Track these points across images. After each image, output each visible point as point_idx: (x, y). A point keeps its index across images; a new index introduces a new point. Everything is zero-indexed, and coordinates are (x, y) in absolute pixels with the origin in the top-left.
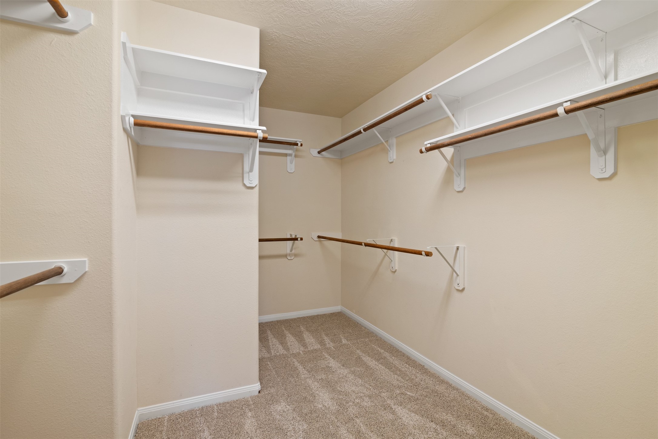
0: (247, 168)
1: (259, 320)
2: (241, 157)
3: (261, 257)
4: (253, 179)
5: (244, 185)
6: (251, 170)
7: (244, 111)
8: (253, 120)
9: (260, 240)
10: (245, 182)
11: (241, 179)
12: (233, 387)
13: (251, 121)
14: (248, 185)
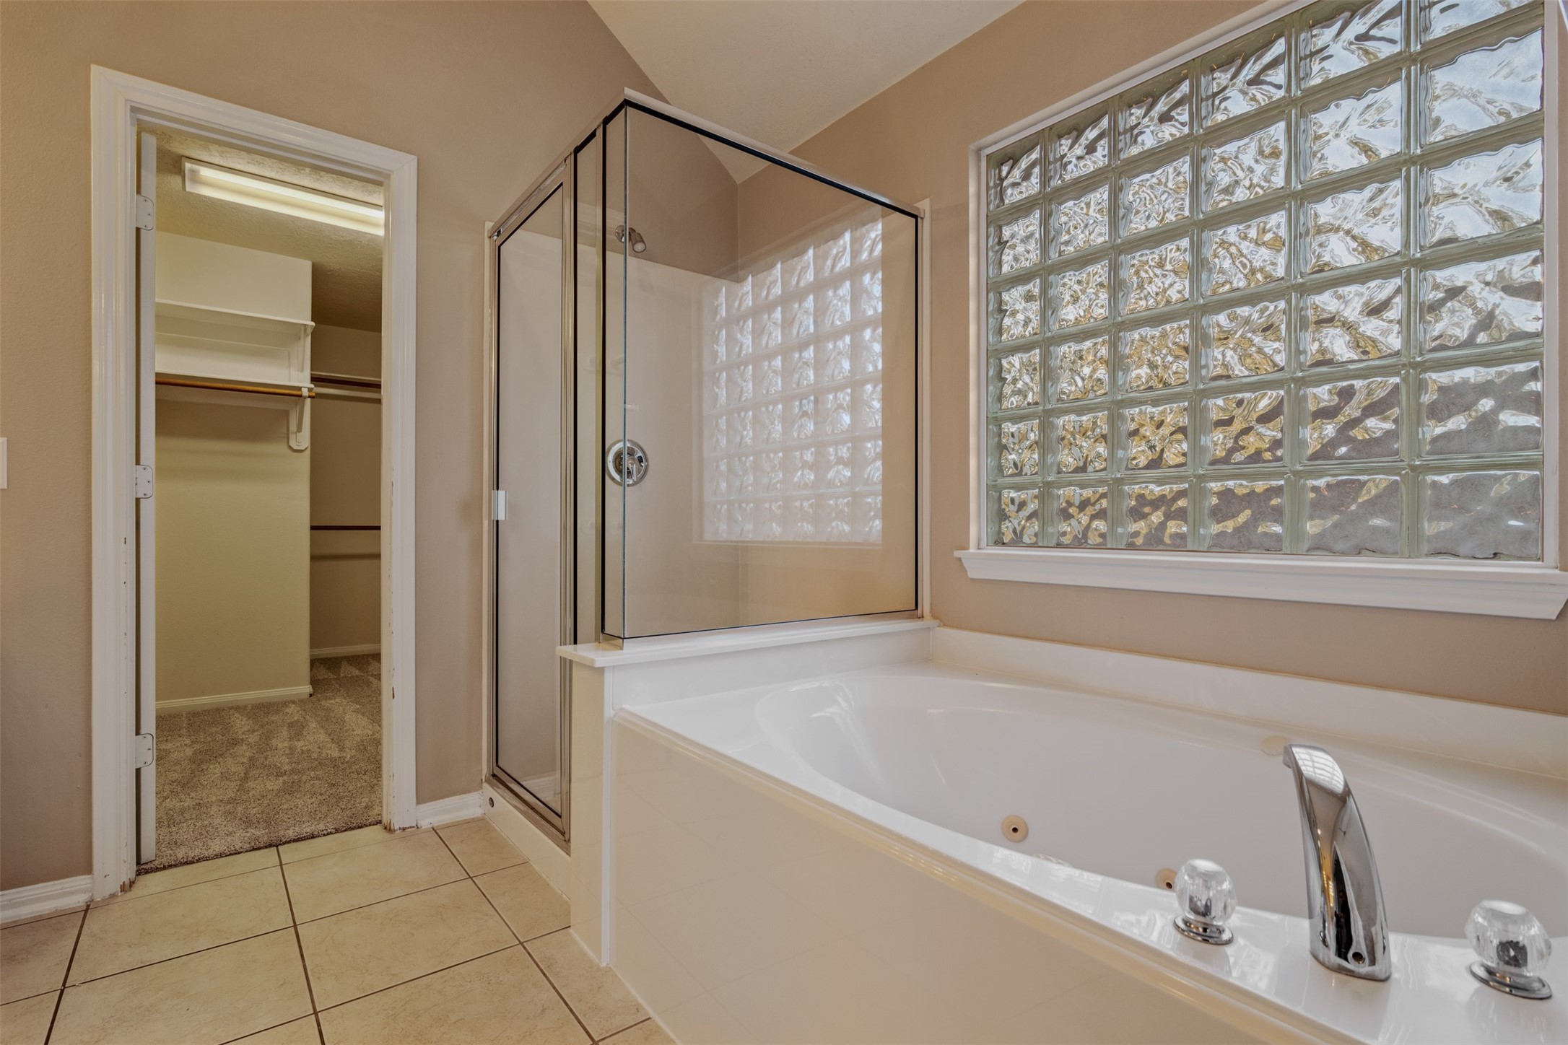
0: (293, 426)
1: (311, 655)
2: (286, 414)
3: (314, 558)
4: (303, 439)
5: (290, 447)
6: (299, 429)
7: (289, 359)
8: (302, 370)
9: (313, 528)
10: (290, 444)
11: (286, 439)
12: (273, 687)
13: (299, 373)
14: (295, 448)
